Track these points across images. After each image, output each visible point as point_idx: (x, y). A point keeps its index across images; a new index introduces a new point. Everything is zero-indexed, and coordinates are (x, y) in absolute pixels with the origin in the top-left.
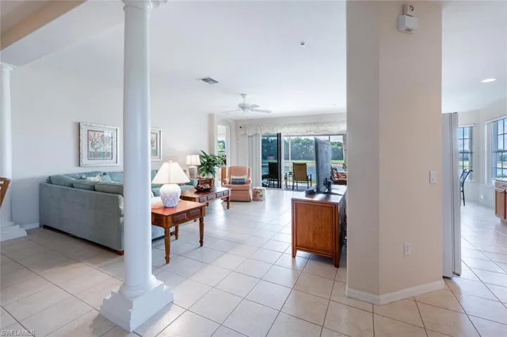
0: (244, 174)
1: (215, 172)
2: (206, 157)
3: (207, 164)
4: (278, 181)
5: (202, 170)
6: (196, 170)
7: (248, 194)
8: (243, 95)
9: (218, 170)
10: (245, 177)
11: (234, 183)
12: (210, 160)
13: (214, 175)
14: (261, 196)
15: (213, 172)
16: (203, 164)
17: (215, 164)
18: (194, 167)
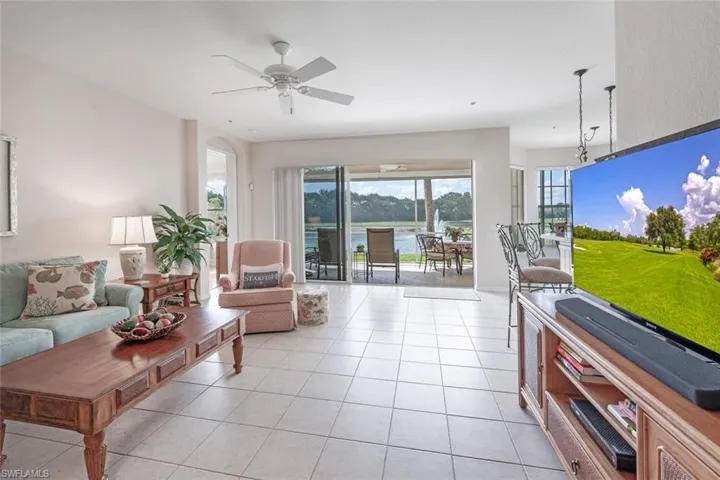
0: (274, 260)
1: (199, 256)
2: (176, 220)
3: (179, 239)
4: (339, 265)
5: (164, 254)
6: (144, 258)
7: (289, 310)
8: (279, 45)
9: (207, 250)
10: (277, 267)
11: (250, 286)
12: (186, 228)
13: (199, 266)
14: (320, 312)
15: (194, 257)
16: (163, 239)
17: (198, 239)
18: (137, 248)
